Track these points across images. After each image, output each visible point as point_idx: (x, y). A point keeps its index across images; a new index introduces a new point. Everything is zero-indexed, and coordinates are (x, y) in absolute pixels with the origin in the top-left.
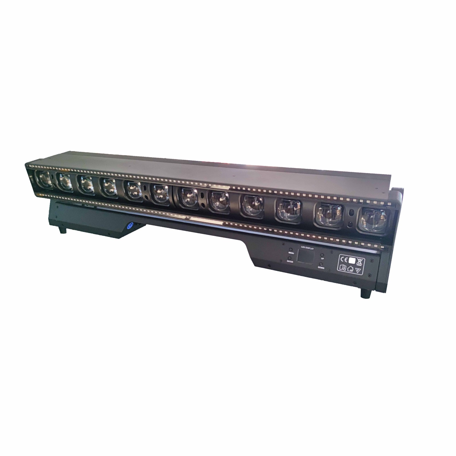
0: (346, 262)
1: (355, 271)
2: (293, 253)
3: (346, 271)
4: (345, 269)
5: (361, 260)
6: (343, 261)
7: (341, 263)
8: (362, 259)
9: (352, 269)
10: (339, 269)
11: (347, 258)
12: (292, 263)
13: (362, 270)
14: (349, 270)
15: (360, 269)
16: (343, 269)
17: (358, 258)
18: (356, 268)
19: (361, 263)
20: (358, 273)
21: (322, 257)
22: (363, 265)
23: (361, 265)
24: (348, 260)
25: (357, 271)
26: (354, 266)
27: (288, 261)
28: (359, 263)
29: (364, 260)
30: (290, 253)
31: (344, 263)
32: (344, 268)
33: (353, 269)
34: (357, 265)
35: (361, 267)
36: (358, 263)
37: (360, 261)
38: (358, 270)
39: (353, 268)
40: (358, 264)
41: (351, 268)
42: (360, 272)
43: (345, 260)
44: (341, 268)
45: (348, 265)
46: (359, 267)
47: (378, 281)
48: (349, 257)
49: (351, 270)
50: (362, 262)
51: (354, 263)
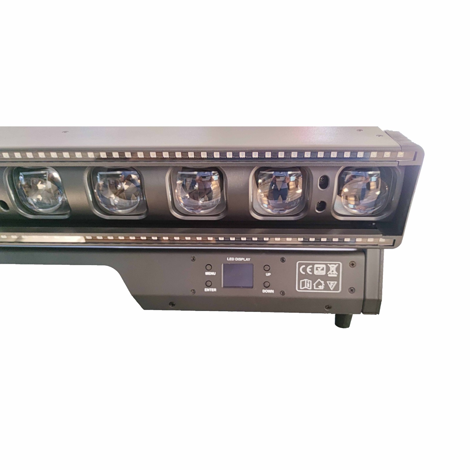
0: (311, 273)
1: (327, 287)
2: (213, 274)
3: (313, 289)
4: (309, 287)
5: (335, 266)
6: (304, 273)
7: (301, 277)
8: (335, 264)
9: (321, 284)
10: (299, 289)
11: (311, 266)
12: (214, 292)
13: (338, 284)
14: (317, 287)
15: (336, 282)
16: (305, 287)
17: (330, 264)
18: (328, 282)
19: (335, 272)
20: (334, 290)
21: (268, 271)
22: (338, 275)
23: (336, 276)
24: (312, 270)
25: (330, 286)
26: (325, 278)
27: (207, 290)
28: (333, 271)
29: (339, 264)
30: (207, 273)
31: (307, 276)
33: (323, 284)
35: (336, 279)
36: (330, 272)
37: (333, 267)
38: (332, 284)
39: (322, 282)
40: (330, 274)
41: (319, 284)
42: (337, 288)
43: (308, 270)
44: (303, 286)
45: (313, 278)
46: (332, 279)
47: (368, 297)
48: (313, 265)
49: (320, 287)
50: (338, 269)
51: (323, 273)
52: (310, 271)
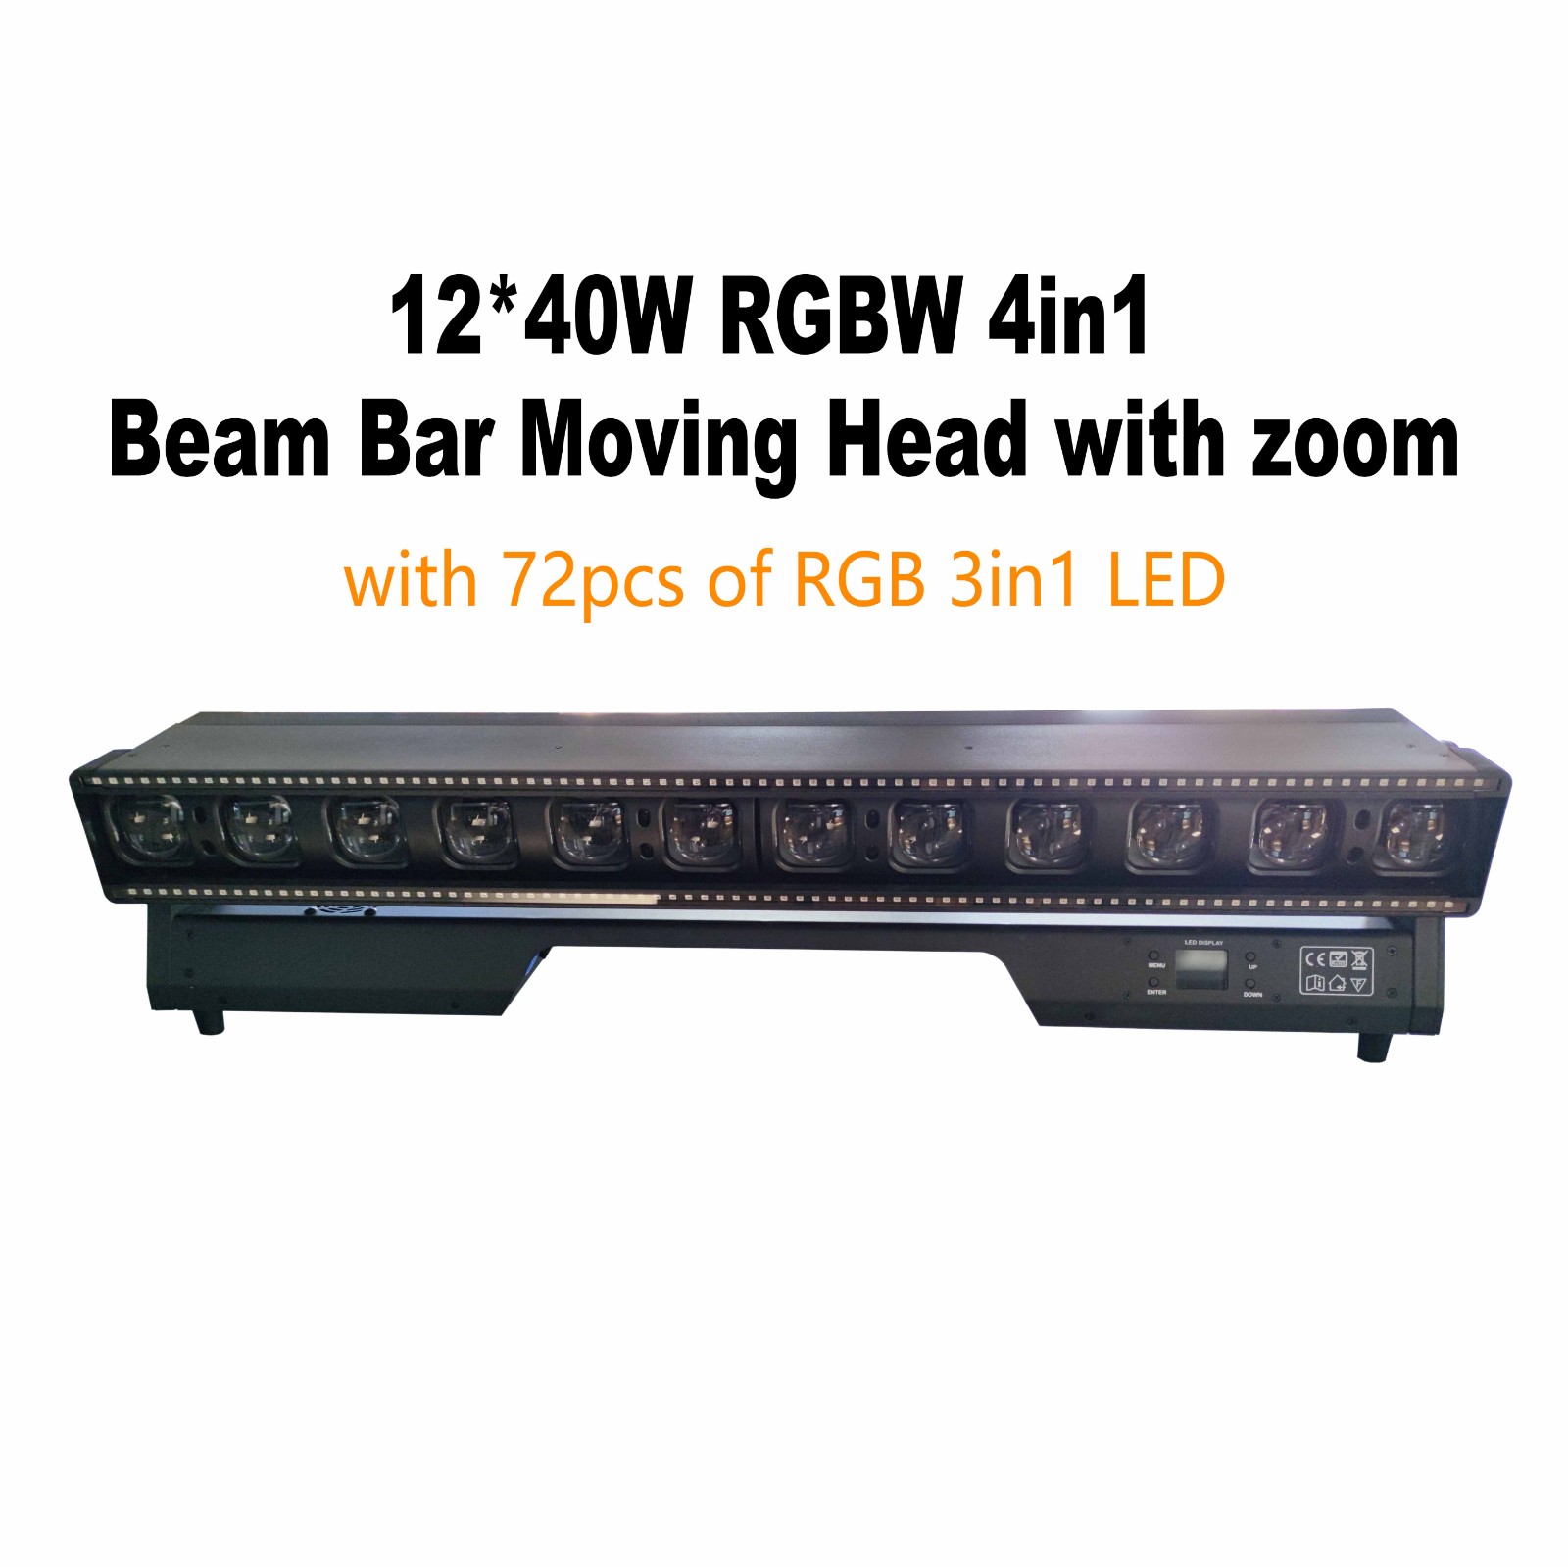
0: (1323, 965)
1: (1350, 988)
2: (1161, 966)
3: (1327, 991)
4: (1322, 988)
5: (1364, 954)
6: (1311, 965)
7: (1308, 971)
8: (1364, 950)
9: (1341, 983)
10: (1304, 990)
11: (1323, 954)
12: (1162, 996)
13: (1368, 984)
14: (1334, 986)
15: (1365, 980)
16: (1315, 988)
17: (1356, 950)
18: (1352, 979)
19: (1363, 963)
20: (1360, 993)
21: (1252, 962)
22: (1369, 967)
23: (1365, 969)
24: (1326, 960)
25: (1356, 987)
26: (1348, 973)
27: (1151, 992)
28: (1359, 962)
29: (1370, 950)
30: (1151, 965)
31: (1317, 970)
32: (1320, 985)
33: (1345, 983)
34: (1354, 969)
35: (1366, 974)
36: (1356, 962)
37: (1360, 956)
38: (1358, 983)
39: (1343, 979)
40: (1355, 966)
41: (1337, 982)
42: (1366, 989)
43: (1319, 959)
44: (1311, 985)
45: (1328, 972)
46: (1359, 974)
47: (1419, 1004)
48: (1327, 951)
49: (1339, 987)
50: (1368, 959)
51: (1344, 964)
52: (1322, 962)
